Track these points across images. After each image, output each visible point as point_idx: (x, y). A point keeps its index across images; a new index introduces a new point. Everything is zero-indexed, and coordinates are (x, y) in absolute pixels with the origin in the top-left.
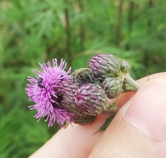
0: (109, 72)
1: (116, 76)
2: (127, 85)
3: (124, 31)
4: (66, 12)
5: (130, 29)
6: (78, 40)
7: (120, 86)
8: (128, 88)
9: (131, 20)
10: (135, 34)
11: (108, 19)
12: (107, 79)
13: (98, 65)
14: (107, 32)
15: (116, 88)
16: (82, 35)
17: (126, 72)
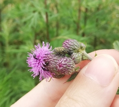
0: (74, 50)
1: (78, 52)
2: (84, 57)
3: (82, 25)
4: (47, 14)
5: (85, 24)
6: (55, 29)
7: (81, 57)
8: (84, 58)
9: (86, 18)
10: (88, 26)
11: (72, 18)
12: (74, 53)
13: (68, 46)
14: (72, 25)
15: (79, 58)
16: (58, 26)
17: (83, 50)
